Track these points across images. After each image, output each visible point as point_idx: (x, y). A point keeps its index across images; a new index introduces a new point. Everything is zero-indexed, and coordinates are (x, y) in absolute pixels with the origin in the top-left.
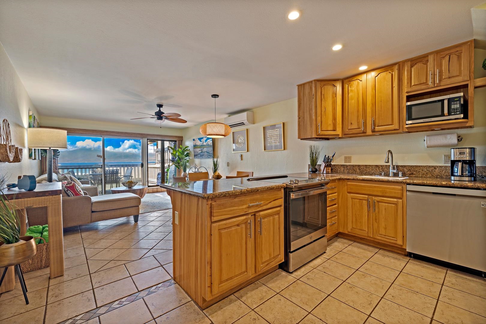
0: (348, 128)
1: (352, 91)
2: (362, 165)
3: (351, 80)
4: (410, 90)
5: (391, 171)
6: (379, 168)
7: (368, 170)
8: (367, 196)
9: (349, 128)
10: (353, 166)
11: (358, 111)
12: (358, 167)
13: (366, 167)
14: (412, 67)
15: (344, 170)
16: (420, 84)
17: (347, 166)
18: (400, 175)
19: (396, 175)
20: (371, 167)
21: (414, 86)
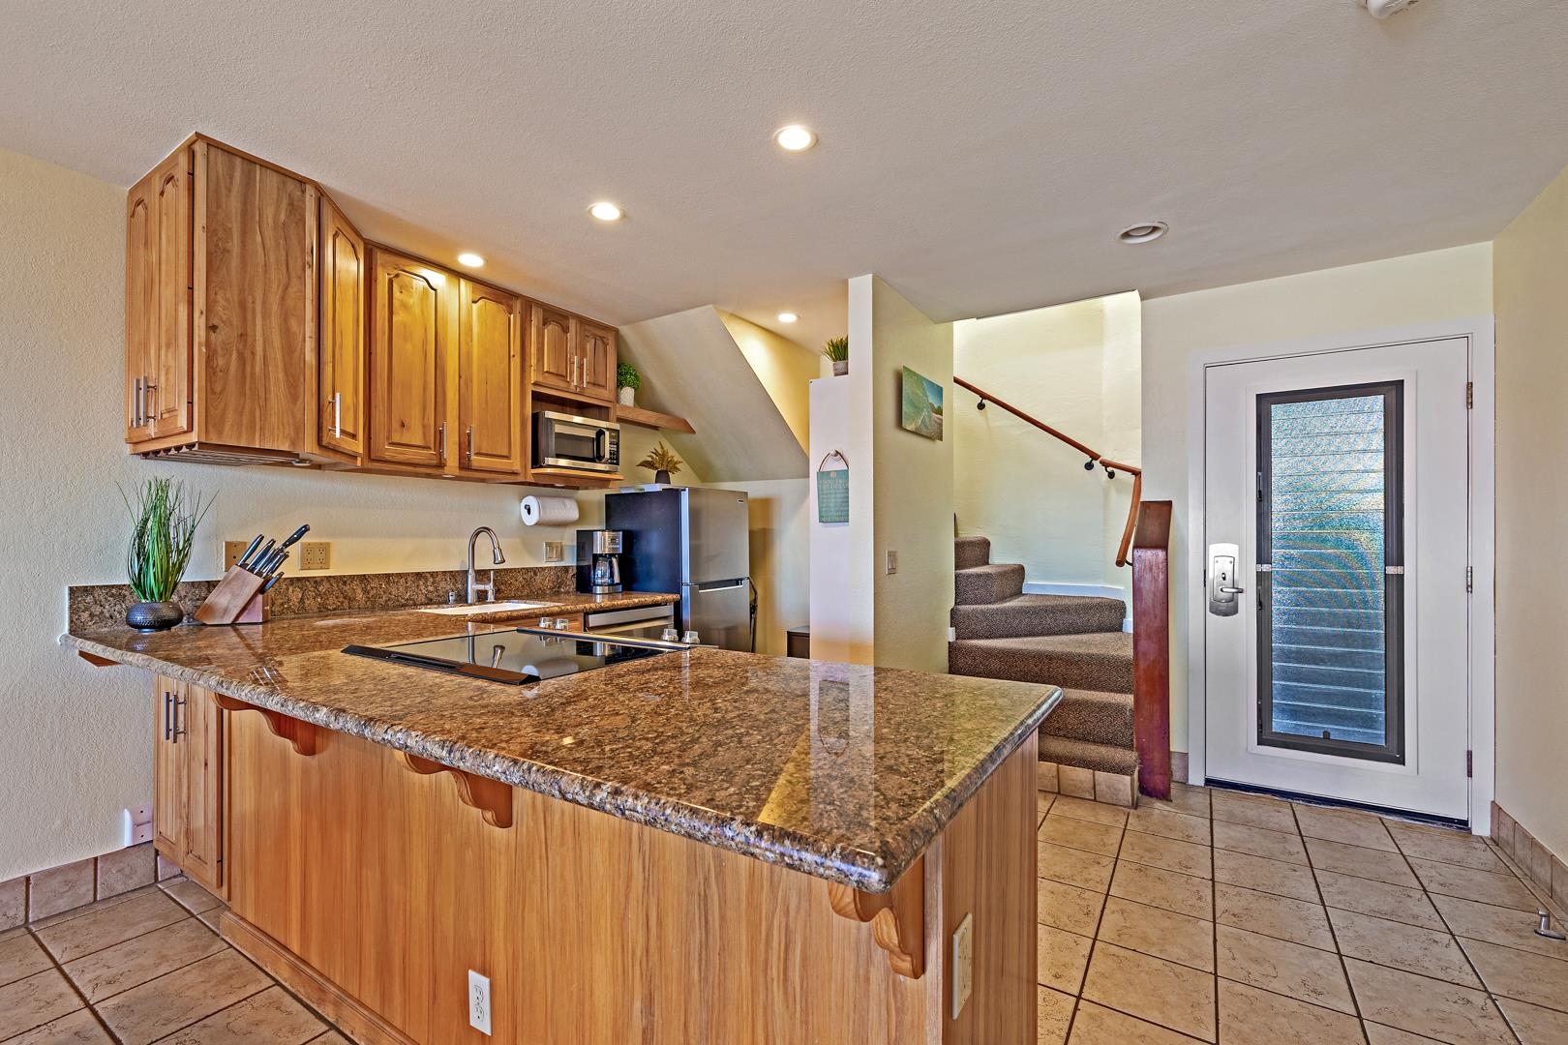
0: (388, 438)
1: (405, 306)
2: (375, 575)
3: (401, 267)
4: (541, 380)
5: (473, 587)
6: (426, 580)
7: (394, 592)
9: (396, 438)
10: (342, 580)
11: (424, 389)
12: (361, 581)
13: (388, 583)
14: (544, 324)
15: (302, 600)
16: (558, 375)
17: (315, 582)
18: (491, 597)
19: (482, 597)
20: (402, 580)
21: (546, 374)
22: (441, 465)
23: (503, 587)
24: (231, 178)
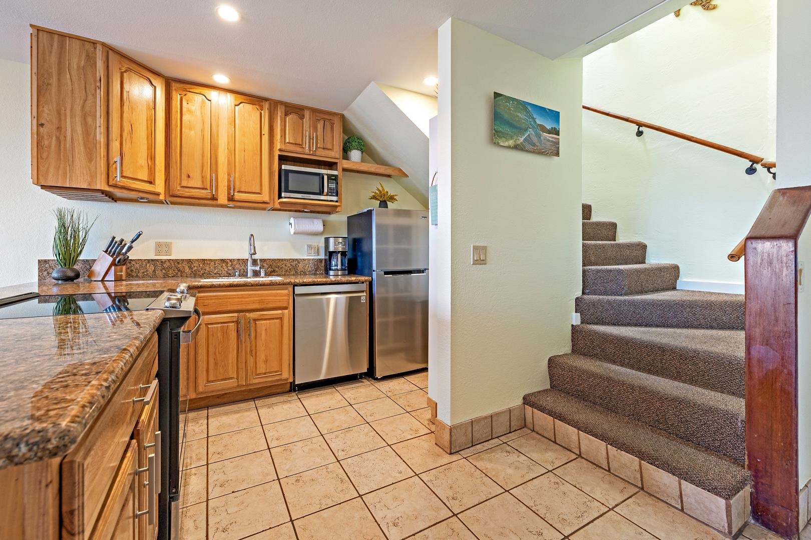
0: (180, 184)
1: (189, 111)
2: (196, 260)
3: (188, 90)
4: (283, 148)
5: (250, 268)
6: (227, 263)
7: (208, 269)
8: (236, 315)
9: (184, 184)
10: (177, 261)
11: (203, 156)
12: (188, 263)
13: (204, 264)
14: (286, 115)
15: (154, 271)
16: (296, 144)
17: (162, 262)
18: (263, 274)
19: (256, 274)
20: (213, 263)
21: (288, 144)
22: (214, 198)
23: (277, 269)
24: (52, 46)
